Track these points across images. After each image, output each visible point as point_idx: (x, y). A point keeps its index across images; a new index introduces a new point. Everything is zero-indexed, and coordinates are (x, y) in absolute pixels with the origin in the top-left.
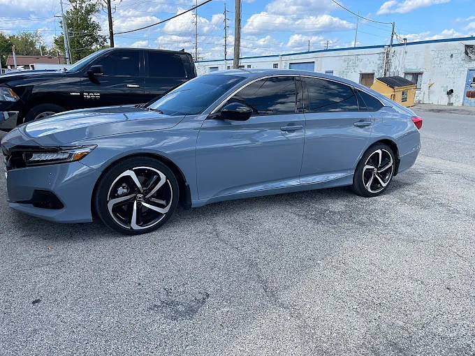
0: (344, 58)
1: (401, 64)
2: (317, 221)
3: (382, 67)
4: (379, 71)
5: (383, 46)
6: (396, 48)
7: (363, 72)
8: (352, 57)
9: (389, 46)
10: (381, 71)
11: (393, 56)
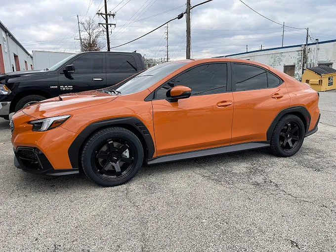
0: (271, 55)
1: (315, 57)
2: (218, 181)
3: (300, 61)
4: (298, 63)
5: (300, 46)
6: (310, 46)
7: (286, 65)
8: (278, 55)
9: (305, 45)
10: (300, 63)
11: (309, 52)
